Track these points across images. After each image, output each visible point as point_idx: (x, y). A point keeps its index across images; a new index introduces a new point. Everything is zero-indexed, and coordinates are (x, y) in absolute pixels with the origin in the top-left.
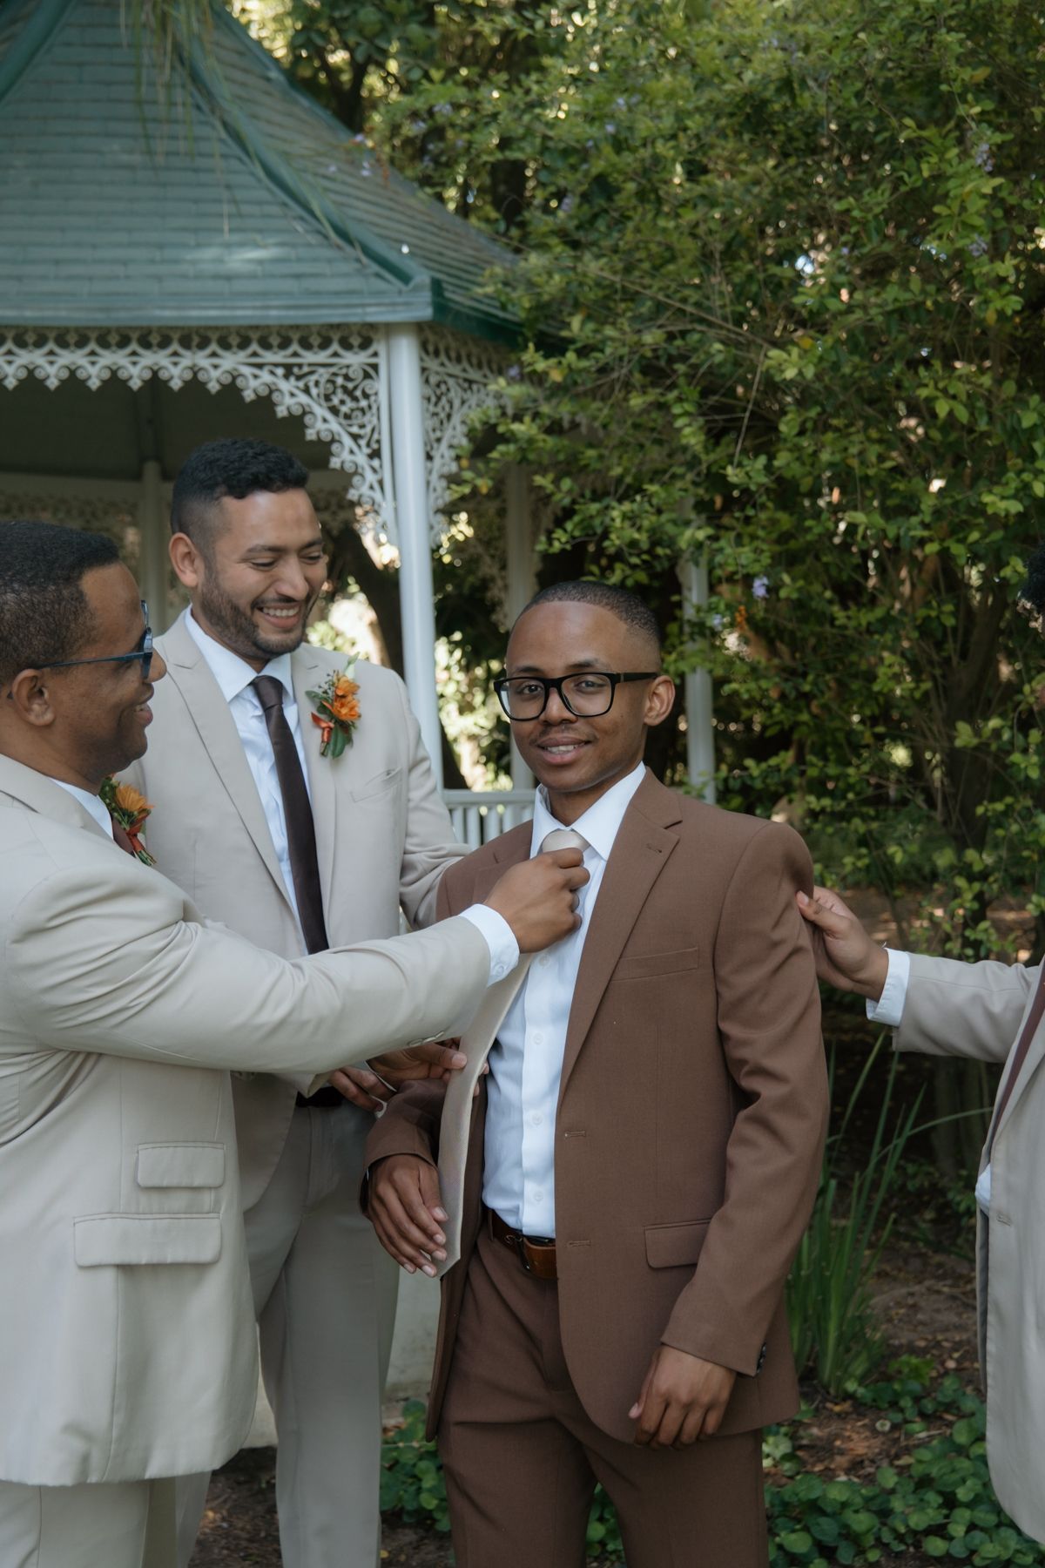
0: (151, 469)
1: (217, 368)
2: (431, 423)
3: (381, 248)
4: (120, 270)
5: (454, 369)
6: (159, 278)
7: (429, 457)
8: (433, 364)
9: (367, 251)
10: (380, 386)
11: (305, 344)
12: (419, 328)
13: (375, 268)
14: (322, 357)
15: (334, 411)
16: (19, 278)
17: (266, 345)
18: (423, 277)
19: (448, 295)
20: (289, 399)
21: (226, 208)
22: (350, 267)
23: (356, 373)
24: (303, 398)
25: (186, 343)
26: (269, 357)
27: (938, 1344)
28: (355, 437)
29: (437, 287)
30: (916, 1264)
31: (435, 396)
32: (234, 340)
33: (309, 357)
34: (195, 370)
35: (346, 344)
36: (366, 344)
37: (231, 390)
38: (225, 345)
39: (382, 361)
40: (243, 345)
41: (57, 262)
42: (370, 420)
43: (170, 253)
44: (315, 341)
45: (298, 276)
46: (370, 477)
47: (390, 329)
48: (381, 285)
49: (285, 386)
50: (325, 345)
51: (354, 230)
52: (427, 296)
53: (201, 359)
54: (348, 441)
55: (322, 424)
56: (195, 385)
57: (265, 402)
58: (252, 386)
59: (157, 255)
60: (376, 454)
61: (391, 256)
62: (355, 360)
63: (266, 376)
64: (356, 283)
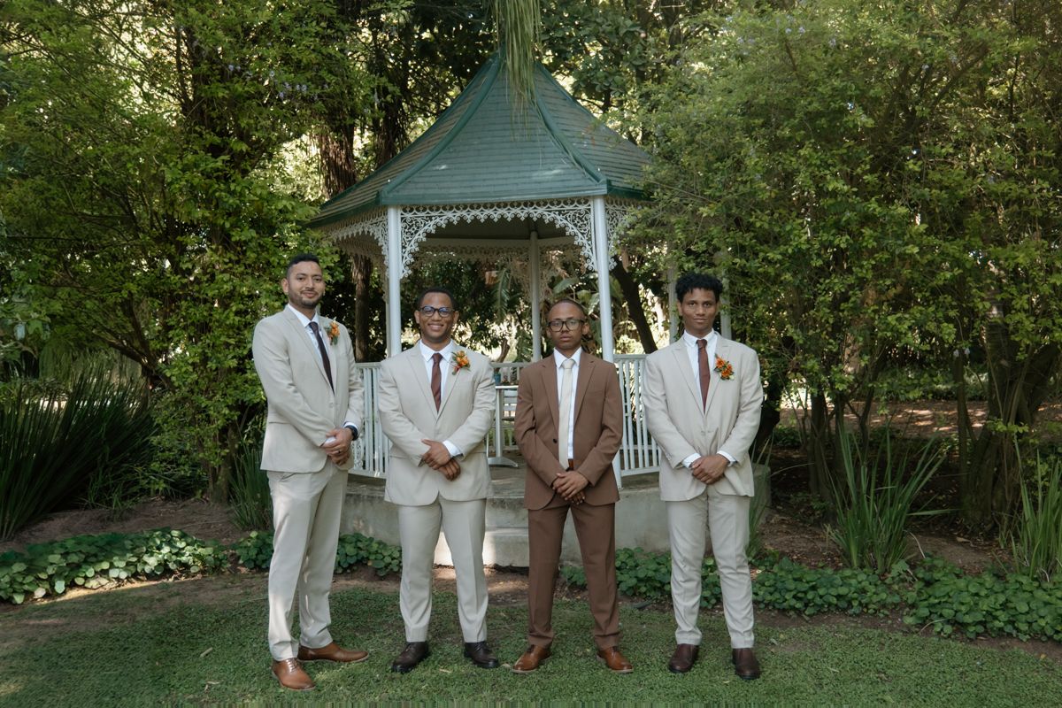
0: (534, 234)
1: (536, 213)
2: (609, 228)
3: (591, 168)
4: (504, 182)
5: (618, 208)
6: (517, 184)
7: (609, 239)
8: (610, 207)
9: (587, 170)
10: (591, 216)
11: (566, 203)
12: (605, 196)
13: (589, 176)
14: (571, 207)
15: (575, 225)
16: (471, 187)
17: (552, 204)
18: (603, 179)
19: (613, 183)
20: (560, 222)
21: (541, 156)
22: (580, 176)
23: (583, 212)
24: (565, 222)
25: (526, 205)
26: (553, 208)
27: (793, 552)
28: (583, 234)
29: (609, 182)
30: (802, 530)
31: (611, 219)
32: (542, 203)
33: (567, 207)
34: (529, 214)
35: (579, 203)
36: (585, 203)
37: (541, 219)
38: (539, 205)
39: (591, 208)
40: (544, 205)
41: (484, 180)
42: (588, 228)
43: (521, 174)
44: (569, 202)
45: (563, 181)
46: (588, 247)
47: (594, 197)
48: (590, 183)
49: (559, 217)
50: (572, 203)
51: (583, 161)
52: (605, 186)
53: (531, 210)
54: (580, 235)
55: (571, 229)
56: (529, 219)
57: (552, 223)
58: (548, 218)
59: (517, 175)
60: (590, 239)
61: (594, 172)
62: (582, 208)
63: (552, 215)
64: (582, 182)
